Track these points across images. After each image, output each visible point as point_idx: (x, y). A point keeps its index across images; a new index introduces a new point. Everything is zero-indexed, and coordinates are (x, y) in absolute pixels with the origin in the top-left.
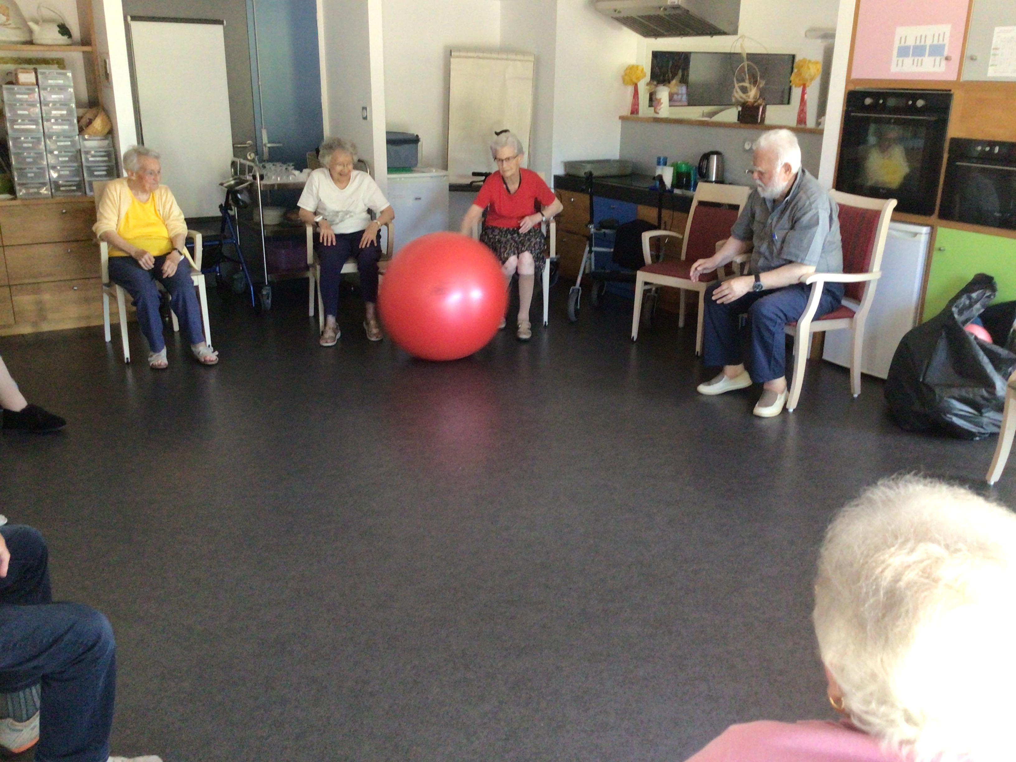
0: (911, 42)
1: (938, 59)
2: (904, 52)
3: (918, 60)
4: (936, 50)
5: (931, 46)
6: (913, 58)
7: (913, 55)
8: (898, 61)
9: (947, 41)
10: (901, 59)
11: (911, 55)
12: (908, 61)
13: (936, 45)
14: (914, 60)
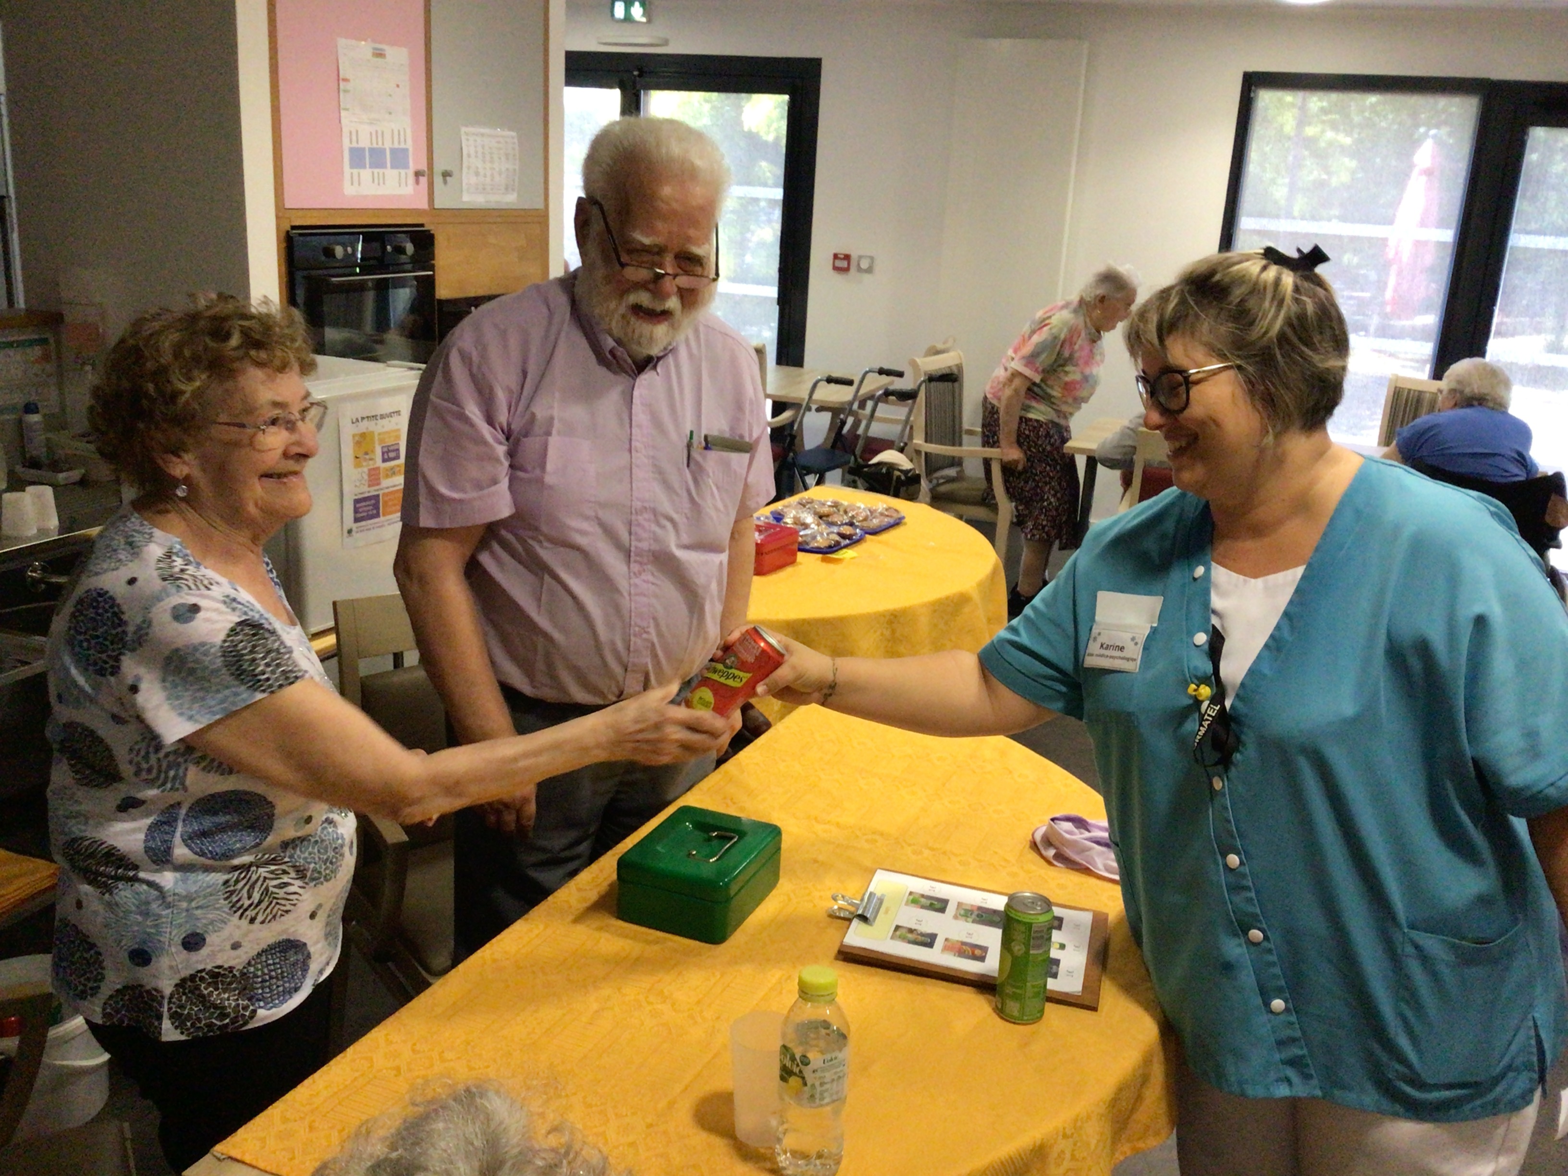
0: (364, 143)
1: (403, 172)
2: (358, 157)
3: (378, 173)
4: (399, 158)
5: (392, 150)
6: (370, 170)
7: (370, 167)
8: (352, 174)
9: (409, 145)
10: (355, 171)
11: (368, 166)
12: (366, 174)
13: (397, 149)
14: (373, 173)
